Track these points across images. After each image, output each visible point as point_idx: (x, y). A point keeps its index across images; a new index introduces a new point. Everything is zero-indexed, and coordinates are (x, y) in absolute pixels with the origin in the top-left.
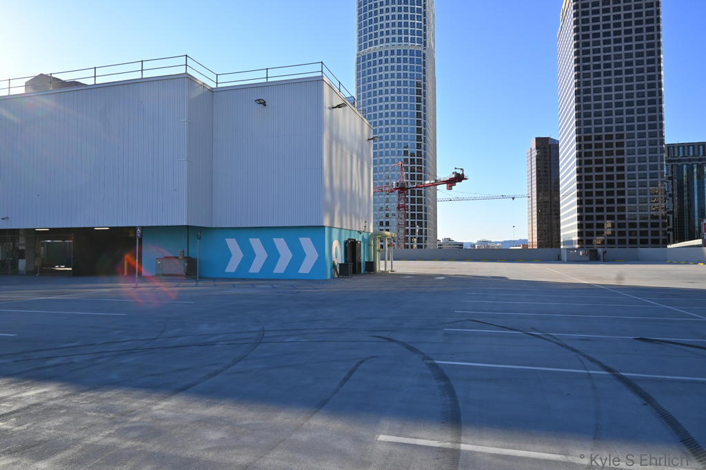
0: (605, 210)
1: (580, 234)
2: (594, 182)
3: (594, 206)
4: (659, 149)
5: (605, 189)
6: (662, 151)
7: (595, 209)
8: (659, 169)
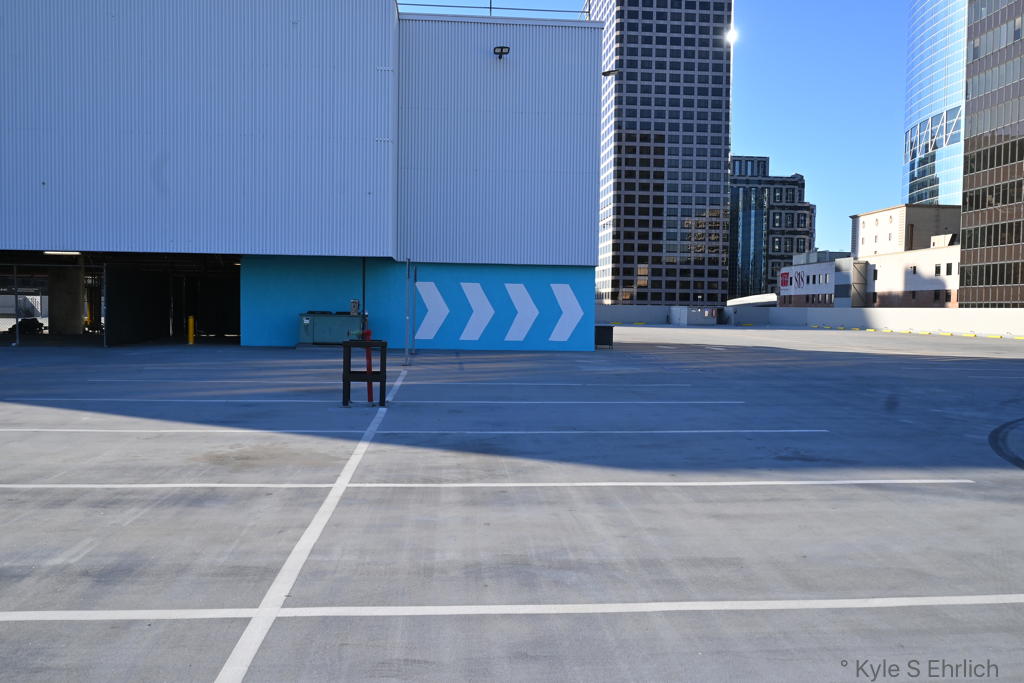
0: (650, 249)
1: (615, 284)
2: (637, 205)
3: (636, 242)
4: (723, 163)
5: (651, 218)
6: (727, 167)
7: (636, 247)
8: (722, 191)
